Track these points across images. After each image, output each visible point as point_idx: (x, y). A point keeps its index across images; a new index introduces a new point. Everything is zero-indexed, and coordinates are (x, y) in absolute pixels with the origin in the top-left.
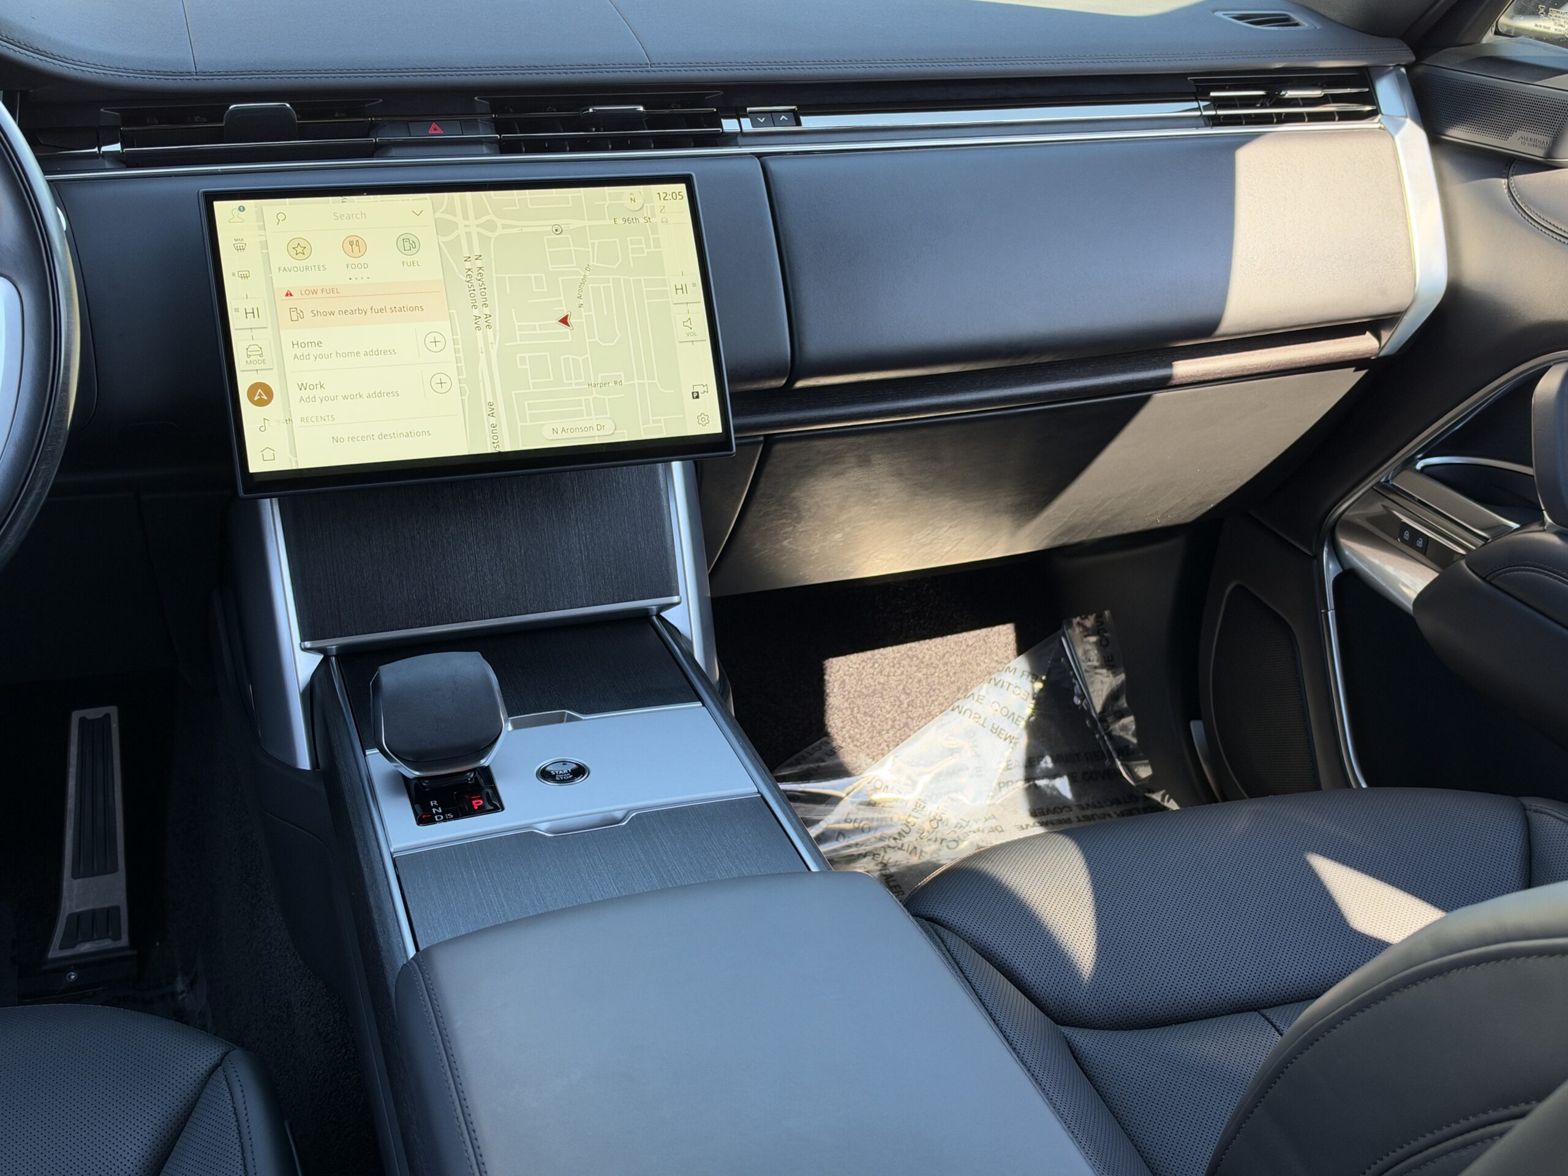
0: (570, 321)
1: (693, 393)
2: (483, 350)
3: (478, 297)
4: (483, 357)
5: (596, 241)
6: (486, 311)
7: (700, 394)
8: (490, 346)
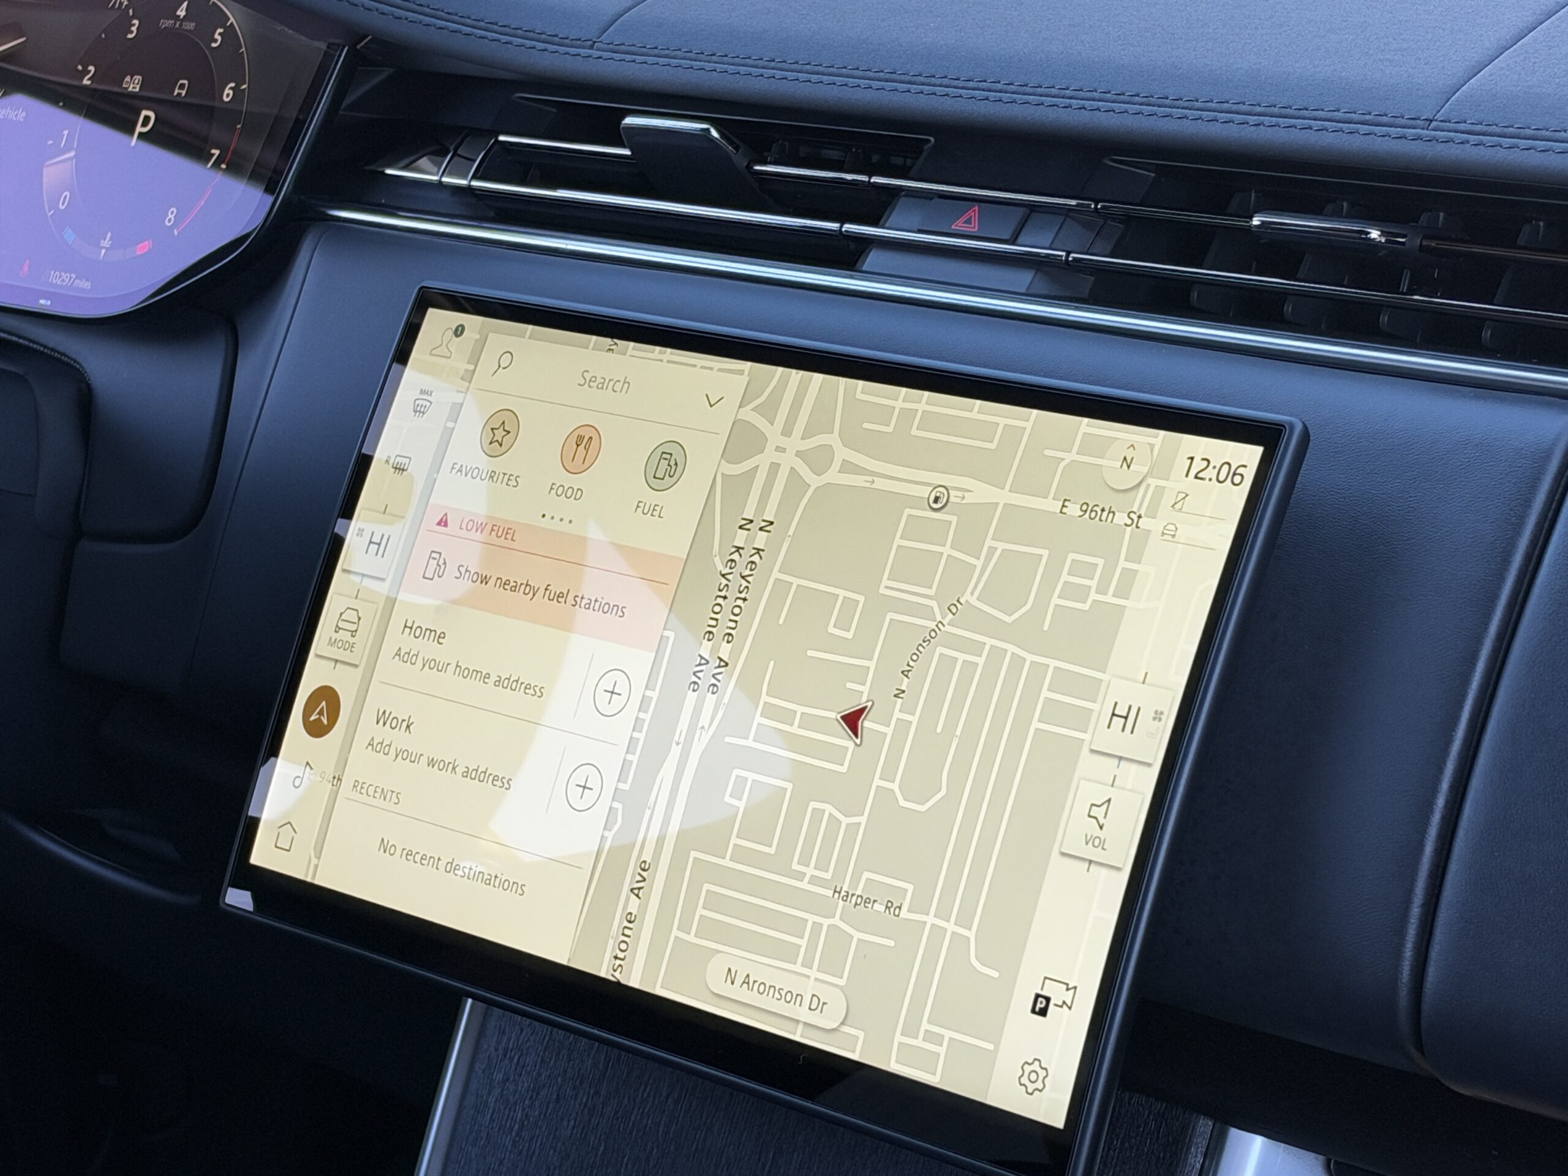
0: (866, 724)
1: (1038, 996)
2: (682, 740)
3: (724, 617)
4: (676, 751)
5: (1001, 546)
6: (725, 651)
7: (1051, 1006)
8: (698, 732)
